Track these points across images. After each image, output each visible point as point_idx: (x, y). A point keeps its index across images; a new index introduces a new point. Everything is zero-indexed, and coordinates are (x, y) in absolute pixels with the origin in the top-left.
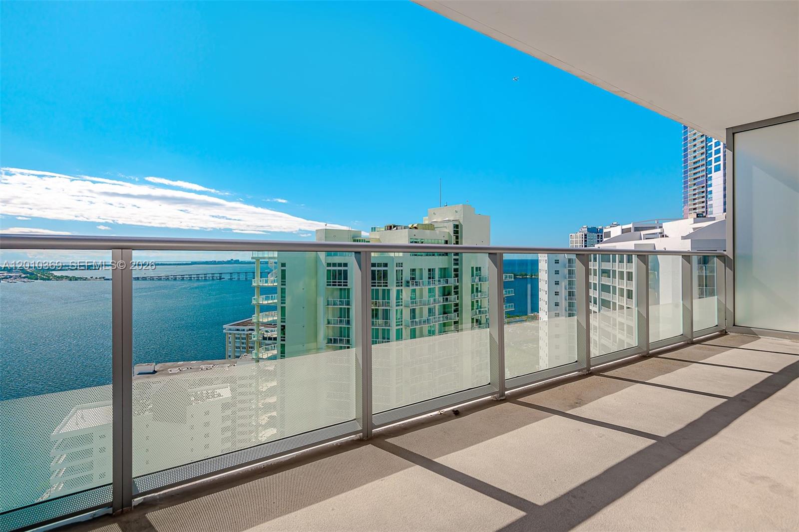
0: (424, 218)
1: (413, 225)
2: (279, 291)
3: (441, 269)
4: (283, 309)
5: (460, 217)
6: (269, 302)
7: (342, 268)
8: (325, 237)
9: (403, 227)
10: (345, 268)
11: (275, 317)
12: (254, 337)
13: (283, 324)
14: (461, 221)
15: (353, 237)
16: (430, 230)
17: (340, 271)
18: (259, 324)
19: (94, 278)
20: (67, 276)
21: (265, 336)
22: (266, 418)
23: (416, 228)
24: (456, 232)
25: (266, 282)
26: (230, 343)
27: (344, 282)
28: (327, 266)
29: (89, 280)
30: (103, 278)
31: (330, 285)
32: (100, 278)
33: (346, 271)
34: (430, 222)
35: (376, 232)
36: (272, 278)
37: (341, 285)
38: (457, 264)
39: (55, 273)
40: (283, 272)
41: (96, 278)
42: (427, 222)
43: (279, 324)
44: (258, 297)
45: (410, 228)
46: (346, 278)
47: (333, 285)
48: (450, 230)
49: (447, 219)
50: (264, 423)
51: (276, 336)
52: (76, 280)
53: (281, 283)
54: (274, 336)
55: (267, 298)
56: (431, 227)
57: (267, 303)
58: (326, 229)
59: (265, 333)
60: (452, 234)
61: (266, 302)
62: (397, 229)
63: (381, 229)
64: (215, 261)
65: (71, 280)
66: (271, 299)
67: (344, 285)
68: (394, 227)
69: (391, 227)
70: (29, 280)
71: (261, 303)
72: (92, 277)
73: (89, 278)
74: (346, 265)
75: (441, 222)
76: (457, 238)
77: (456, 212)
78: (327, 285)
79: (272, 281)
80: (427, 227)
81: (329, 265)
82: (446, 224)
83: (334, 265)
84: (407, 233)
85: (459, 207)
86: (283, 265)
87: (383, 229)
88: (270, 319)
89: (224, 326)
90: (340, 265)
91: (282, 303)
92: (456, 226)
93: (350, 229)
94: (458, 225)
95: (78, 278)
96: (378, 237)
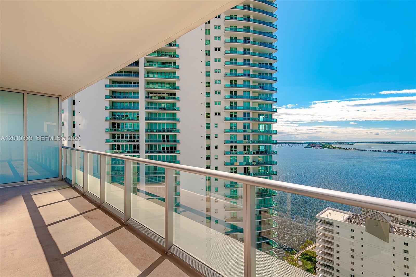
19: (350, 149)
20: (337, 147)
29: (348, 149)
30: (355, 149)
32: (353, 149)
39: (333, 145)
41: (352, 149)
52: (342, 149)
65: (339, 149)
70: (322, 148)
72: (349, 148)
73: (348, 148)
95: (343, 148)
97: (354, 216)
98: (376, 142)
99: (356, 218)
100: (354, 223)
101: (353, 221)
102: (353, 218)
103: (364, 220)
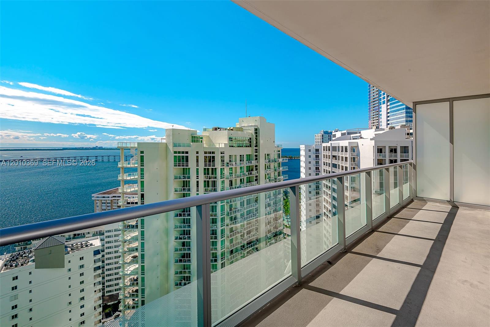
0: (237, 123)
1: (230, 128)
2: (139, 170)
3: (247, 155)
4: (142, 183)
5: (258, 124)
6: (132, 178)
7: (185, 155)
8: (173, 134)
9: (224, 129)
10: (187, 155)
11: (136, 188)
12: (120, 203)
13: (142, 193)
14: (259, 127)
15: (191, 135)
16: (241, 131)
17: (183, 157)
18: (124, 193)
21: (129, 202)
22: (130, 258)
23: (232, 130)
24: (256, 133)
25: (129, 164)
26: (98, 206)
27: (186, 164)
28: (174, 154)
31: (176, 166)
33: (187, 157)
34: (240, 126)
35: (207, 132)
36: (134, 162)
37: (184, 166)
38: (257, 152)
40: (142, 158)
42: (238, 126)
43: (140, 193)
44: (123, 175)
45: (229, 130)
46: (187, 161)
47: (178, 166)
48: (252, 131)
49: (250, 125)
50: (128, 261)
51: (137, 201)
53: (140, 165)
54: (136, 201)
55: (130, 175)
56: (241, 129)
57: (130, 178)
58: (173, 129)
59: (129, 199)
60: (254, 134)
61: (128, 178)
62: (220, 130)
63: (210, 130)
64: (83, 148)
66: (133, 176)
67: (186, 166)
68: (218, 128)
69: (216, 128)
71: (126, 178)
74: (187, 153)
75: (247, 127)
76: (256, 136)
77: (256, 121)
78: (174, 166)
79: (134, 163)
80: (239, 129)
81: (175, 152)
82: (250, 128)
83: (179, 152)
84: (227, 133)
85: (258, 118)
86: (142, 152)
87: (211, 130)
88: (132, 190)
89: (93, 195)
90: (183, 153)
91: (141, 178)
92: (256, 130)
93: (190, 129)
94: (257, 129)
96: (208, 135)
97: (13, 257)
98: (14, 149)
99: (17, 258)
100: (16, 266)
101: (14, 265)
102: (14, 261)
103: (30, 255)
